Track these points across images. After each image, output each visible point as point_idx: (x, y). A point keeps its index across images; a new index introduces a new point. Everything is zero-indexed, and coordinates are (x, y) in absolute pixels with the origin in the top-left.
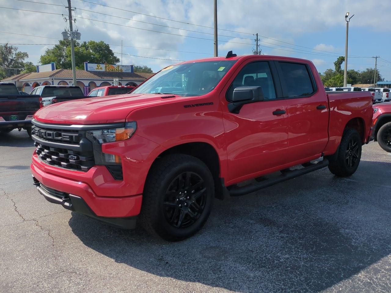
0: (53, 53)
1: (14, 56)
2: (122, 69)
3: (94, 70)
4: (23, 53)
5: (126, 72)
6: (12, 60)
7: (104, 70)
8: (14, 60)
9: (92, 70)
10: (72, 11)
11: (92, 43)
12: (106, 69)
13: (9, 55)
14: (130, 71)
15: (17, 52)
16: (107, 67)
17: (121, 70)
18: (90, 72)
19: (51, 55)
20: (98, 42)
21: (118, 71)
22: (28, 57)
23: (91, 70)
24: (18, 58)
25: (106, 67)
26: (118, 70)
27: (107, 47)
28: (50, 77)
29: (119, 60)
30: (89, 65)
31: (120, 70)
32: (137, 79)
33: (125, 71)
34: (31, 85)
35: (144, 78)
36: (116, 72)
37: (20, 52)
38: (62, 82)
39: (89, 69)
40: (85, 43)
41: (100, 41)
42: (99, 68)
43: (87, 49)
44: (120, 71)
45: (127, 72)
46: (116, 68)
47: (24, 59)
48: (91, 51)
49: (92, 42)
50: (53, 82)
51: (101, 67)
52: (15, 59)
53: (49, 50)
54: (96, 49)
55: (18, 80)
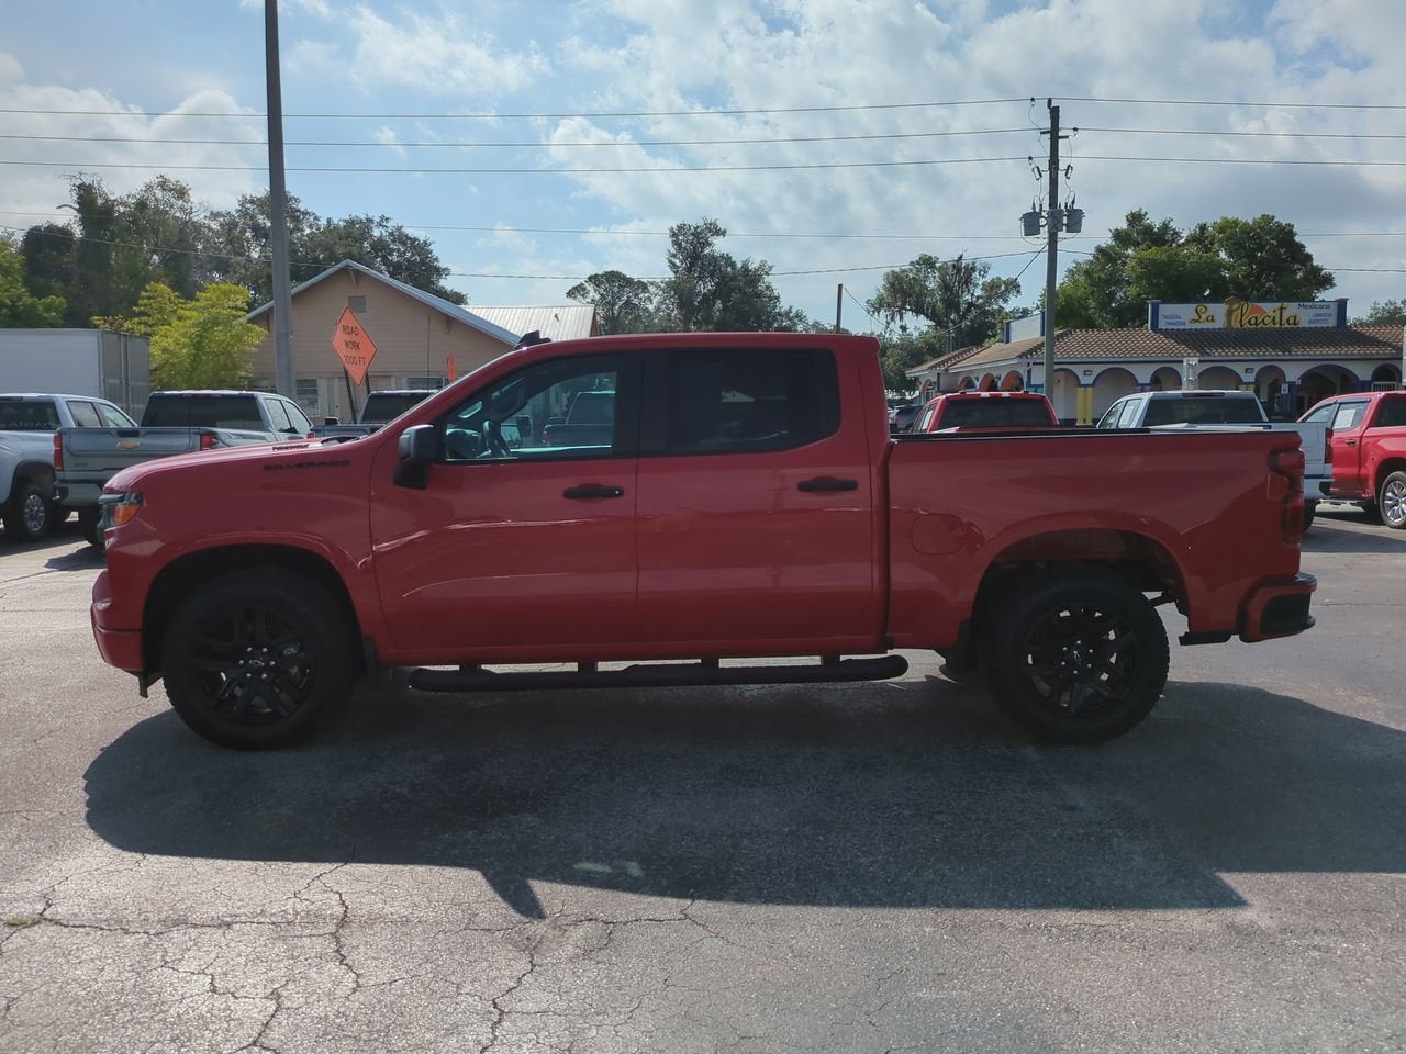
0: (1087, 273)
1: (978, 292)
2: (1295, 318)
3: (1181, 327)
4: (1004, 282)
5: (1313, 326)
6: (970, 305)
7: (1220, 323)
8: (976, 306)
9: (1175, 327)
10: (1060, 141)
11: (1227, 227)
12: (1229, 321)
13: (963, 292)
14: (1332, 322)
15: (988, 279)
16: (1234, 314)
17: (1292, 321)
18: (1167, 333)
19: (1082, 279)
20: (1251, 222)
21: (1277, 326)
22: (1019, 292)
23: (1170, 327)
24: (989, 298)
25: (1230, 313)
26: (1277, 320)
27: (1286, 235)
28: (1020, 356)
29: (1332, 280)
30: (1165, 309)
31: (1288, 321)
32: (1355, 351)
33: (1310, 322)
34: (977, 384)
35: (1390, 345)
36: (1269, 329)
37: (999, 278)
38: (1063, 373)
39: (1162, 325)
40: (1203, 228)
41: (1258, 216)
42: (1204, 317)
43: (1208, 250)
44: (1287, 326)
45: (1319, 325)
46: (1271, 314)
47: (1006, 301)
48: (1223, 255)
49: (1227, 221)
50: (1029, 372)
51: (1209, 313)
52: (980, 301)
53: (1078, 263)
54: (1242, 246)
55: (946, 370)
